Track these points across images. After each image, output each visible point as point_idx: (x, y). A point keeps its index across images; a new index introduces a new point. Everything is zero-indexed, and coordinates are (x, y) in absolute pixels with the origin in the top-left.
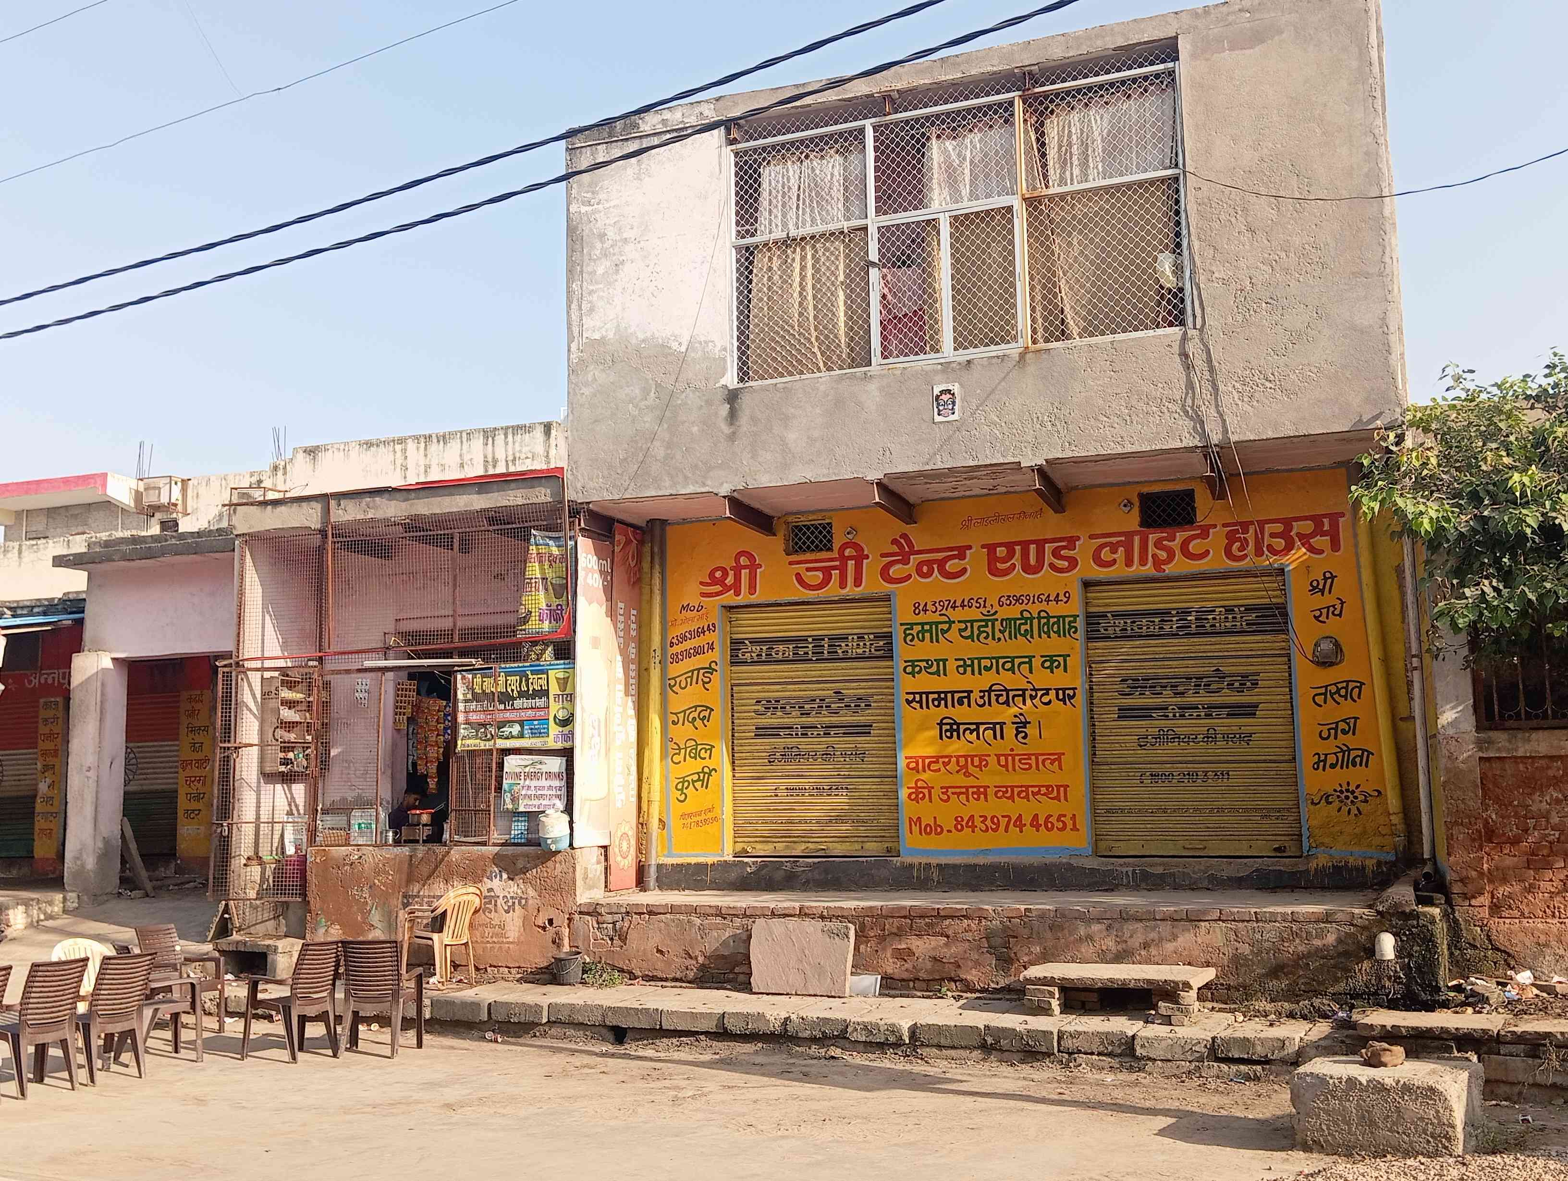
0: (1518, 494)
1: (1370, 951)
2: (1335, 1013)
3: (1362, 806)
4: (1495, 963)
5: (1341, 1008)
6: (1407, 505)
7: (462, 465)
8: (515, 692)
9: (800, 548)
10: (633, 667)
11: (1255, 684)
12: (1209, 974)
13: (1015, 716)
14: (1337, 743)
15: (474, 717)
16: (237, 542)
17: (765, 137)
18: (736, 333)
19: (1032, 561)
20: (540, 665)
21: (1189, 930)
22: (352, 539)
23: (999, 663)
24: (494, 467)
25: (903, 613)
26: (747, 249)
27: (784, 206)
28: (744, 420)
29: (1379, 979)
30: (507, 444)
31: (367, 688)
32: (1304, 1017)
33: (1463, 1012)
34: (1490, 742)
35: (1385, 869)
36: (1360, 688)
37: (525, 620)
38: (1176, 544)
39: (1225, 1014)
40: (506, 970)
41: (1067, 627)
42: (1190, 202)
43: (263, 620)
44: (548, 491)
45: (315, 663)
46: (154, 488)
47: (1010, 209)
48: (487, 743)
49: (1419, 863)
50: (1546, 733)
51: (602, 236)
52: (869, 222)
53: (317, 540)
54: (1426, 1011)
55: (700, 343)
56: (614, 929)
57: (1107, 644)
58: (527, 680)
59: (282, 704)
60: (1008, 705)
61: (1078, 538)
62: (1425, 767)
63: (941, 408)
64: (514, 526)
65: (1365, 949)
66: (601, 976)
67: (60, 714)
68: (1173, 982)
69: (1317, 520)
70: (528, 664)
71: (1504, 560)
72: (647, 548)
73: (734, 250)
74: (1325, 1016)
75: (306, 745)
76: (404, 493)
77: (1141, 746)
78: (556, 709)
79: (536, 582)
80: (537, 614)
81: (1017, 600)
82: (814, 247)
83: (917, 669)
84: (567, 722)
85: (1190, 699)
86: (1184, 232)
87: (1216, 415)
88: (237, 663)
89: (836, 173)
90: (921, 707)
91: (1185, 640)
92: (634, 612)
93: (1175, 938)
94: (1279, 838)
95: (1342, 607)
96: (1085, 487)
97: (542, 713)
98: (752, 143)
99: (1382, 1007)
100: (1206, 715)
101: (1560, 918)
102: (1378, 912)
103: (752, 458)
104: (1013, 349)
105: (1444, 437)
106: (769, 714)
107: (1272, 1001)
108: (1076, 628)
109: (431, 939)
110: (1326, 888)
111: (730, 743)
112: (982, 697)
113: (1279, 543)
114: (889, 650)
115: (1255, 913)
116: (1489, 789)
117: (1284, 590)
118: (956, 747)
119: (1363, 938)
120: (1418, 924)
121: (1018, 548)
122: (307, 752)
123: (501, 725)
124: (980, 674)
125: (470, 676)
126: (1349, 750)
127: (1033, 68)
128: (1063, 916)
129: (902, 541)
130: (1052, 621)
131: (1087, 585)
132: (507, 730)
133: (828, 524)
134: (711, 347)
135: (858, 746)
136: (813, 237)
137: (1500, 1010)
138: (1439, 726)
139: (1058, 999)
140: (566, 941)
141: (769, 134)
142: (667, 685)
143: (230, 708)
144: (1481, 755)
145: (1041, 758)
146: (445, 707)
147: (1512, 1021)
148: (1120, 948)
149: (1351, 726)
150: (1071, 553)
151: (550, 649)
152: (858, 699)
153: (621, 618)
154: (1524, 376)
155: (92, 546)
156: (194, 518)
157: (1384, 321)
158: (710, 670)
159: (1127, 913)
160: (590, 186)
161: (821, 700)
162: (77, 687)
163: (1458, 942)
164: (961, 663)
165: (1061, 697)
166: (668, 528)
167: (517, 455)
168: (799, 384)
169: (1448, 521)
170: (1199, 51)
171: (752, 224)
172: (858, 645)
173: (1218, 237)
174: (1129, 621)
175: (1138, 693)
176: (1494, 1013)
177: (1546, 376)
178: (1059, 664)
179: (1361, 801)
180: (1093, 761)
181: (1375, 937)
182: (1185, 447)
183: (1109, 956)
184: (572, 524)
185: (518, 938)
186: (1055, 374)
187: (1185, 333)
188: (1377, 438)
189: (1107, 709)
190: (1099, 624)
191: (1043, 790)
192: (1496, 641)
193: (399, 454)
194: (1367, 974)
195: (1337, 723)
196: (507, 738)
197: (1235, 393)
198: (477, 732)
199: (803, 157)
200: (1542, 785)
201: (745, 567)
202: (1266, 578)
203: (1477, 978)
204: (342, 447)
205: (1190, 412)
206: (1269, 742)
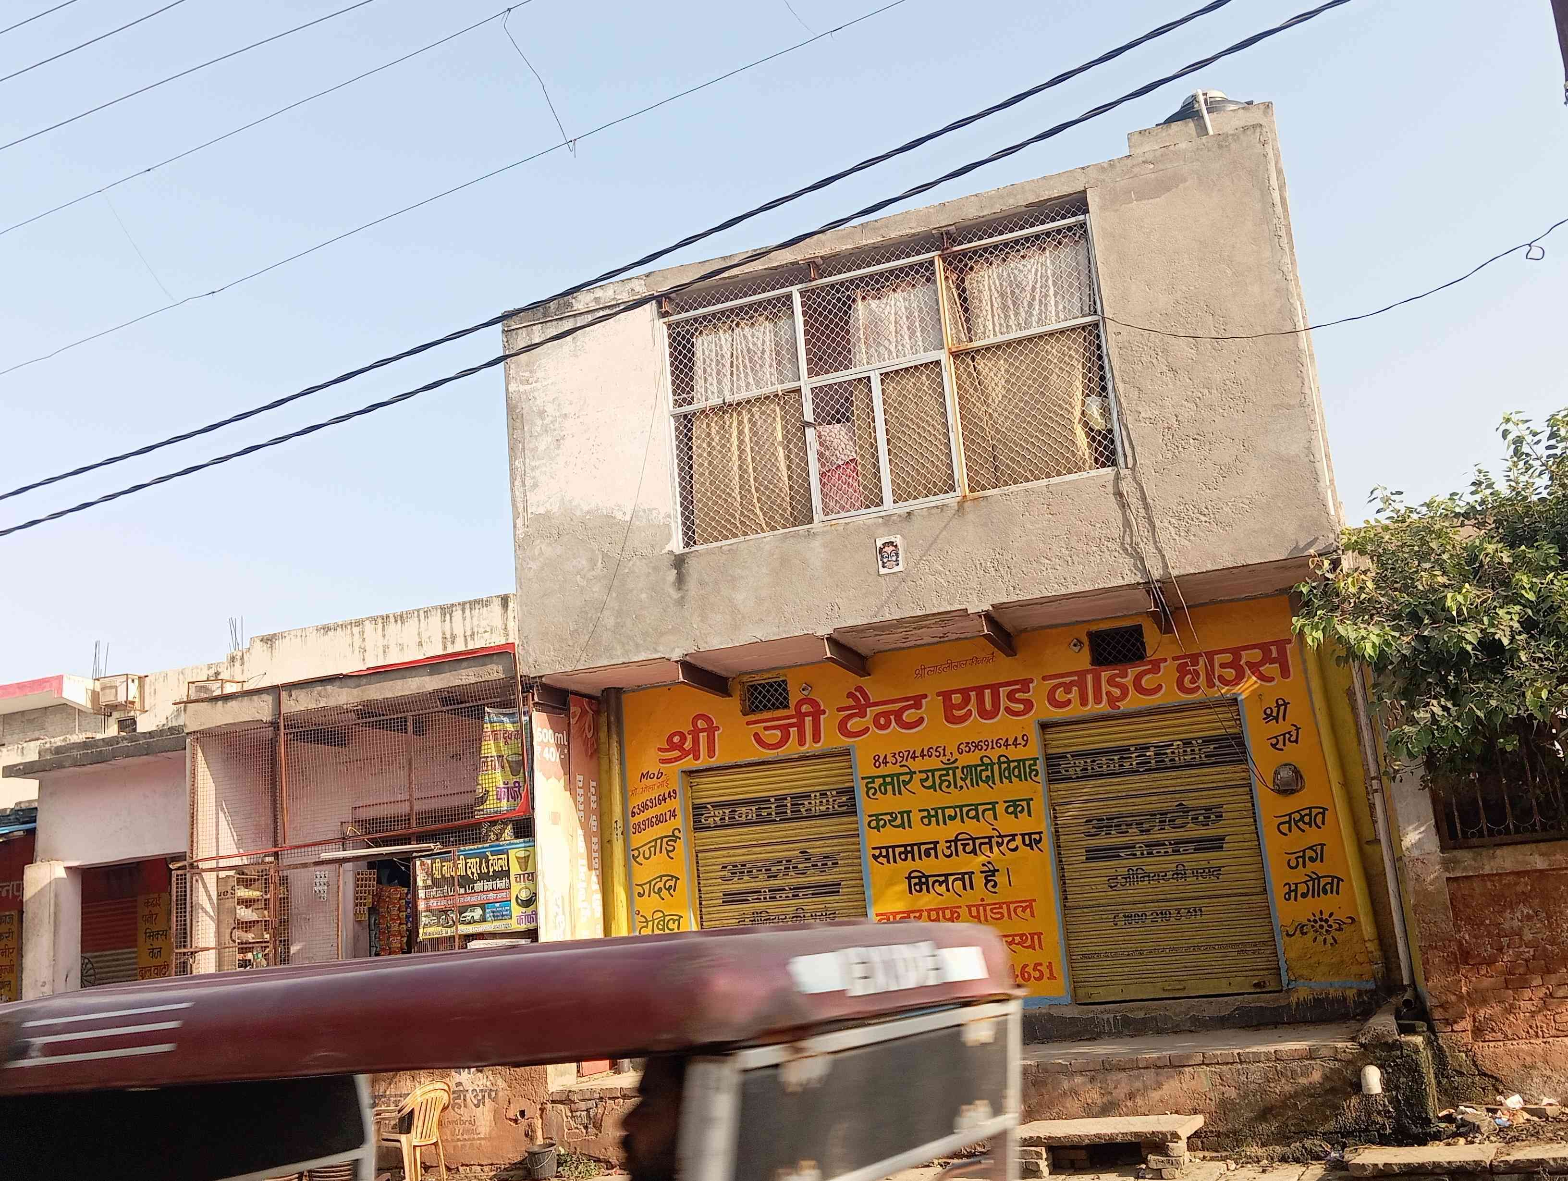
0: (1454, 613)
1: (1357, 1086)
2: (1327, 1154)
3: (1336, 934)
4: (1484, 1089)
5: (1333, 1148)
6: (1348, 631)
7: (420, 644)
8: (475, 874)
9: (757, 707)
10: (595, 840)
11: (1219, 816)
12: (1198, 1122)
13: (984, 865)
14: (1305, 871)
15: (434, 904)
16: (188, 740)
17: (696, 309)
18: (679, 499)
19: (988, 706)
20: (499, 846)
21: (1173, 1077)
22: (304, 729)
23: (962, 812)
24: (453, 643)
25: (864, 767)
26: (685, 417)
27: (718, 373)
28: (692, 584)
29: (1369, 1114)
30: (464, 619)
31: (326, 880)
32: (1297, 1160)
33: (1455, 1144)
34: (1456, 862)
35: (1366, 998)
36: (1323, 814)
37: (483, 800)
38: (1128, 680)
39: (1217, 1163)
40: (479, 1168)
41: (1028, 770)
42: (1111, 345)
43: (217, 818)
44: (501, 668)
45: (271, 859)
46: (111, 687)
47: (938, 363)
48: (449, 930)
49: (1400, 990)
50: (1510, 848)
51: (542, 413)
52: (802, 383)
53: (269, 732)
54: (1419, 1145)
55: (644, 511)
56: (588, 1116)
57: (1069, 785)
58: (487, 862)
59: (238, 904)
60: (976, 854)
61: (1032, 681)
62: (1395, 890)
63: (885, 560)
64: (467, 705)
65: (1351, 1084)
66: (577, 1168)
67: (14, 928)
68: (1162, 1133)
69: (1264, 647)
70: (488, 845)
71: (1449, 678)
72: (603, 719)
73: (672, 419)
74: (1317, 1158)
75: (264, 945)
76: (356, 679)
77: (1111, 887)
78: (519, 890)
79: (492, 761)
80: (495, 793)
81: (976, 747)
82: (750, 411)
83: (882, 823)
84: (530, 902)
85: (1156, 836)
86: (1108, 375)
87: (1155, 551)
88: (191, 864)
89: (767, 339)
90: (888, 862)
91: (1146, 776)
92: (593, 784)
93: (1159, 1086)
94: (1256, 973)
95: (1298, 733)
96: (1035, 629)
97: (504, 895)
98: (684, 315)
99: (1373, 1143)
100: (1173, 851)
101: (1543, 1037)
102: (1361, 1045)
103: (702, 621)
104: (951, 499)
105: (1378, 558)
106: (736, 879)
107: (1263, 1145)
108: (1037, 771)
109: (399, 1141)
110: (1309, 1022)
111: (698, 912)
112: (949, 848)
113: (1230, 673)
114: (852, 805)
115: (1238, 1054)
116: (1460, 910)
117: (1239, 719)
118: (927, 900)
119: (1348, 1073)
120: (1402, 1054)
121: (973, 694)
122: (266, 952)
123: (462, 910)
124: (945, 823)
125: (429, 862)
126: (1319, 878)
127: (949, 228)
128: (1046, 1071)
129: (858, 694)
130: (1012, 765)
131: (1044, 726)
132: (468, 915)
133: (783, 681)
134: (655, 515)
135: (828, 906)
136: (748, 402)
137: (1492, 1138)
138: (1404, 849)
139: (1046, 1159)
140: (539, 1133)
141: (700, 305)
142: (631, 857)
143: (185, 912)
144: (1448, 875)
145: (1012, 906)
146: (407, 894)
147: (1503, 1150)
148: (1105, 1100)
149: (1317, 853)
150: (1025, 696)
151: (509, 828)
152: (825, 857)
153: (581, 791)
154: (1451, 495)
155: (42, 753)
156: (152, 715)
157: (1309, 450)
158: (674, 838)
159: (1109, 1063)
160: (527, 365)
161: (787, 861)
162: (31, 898)
163: (1444, 1069)
164: (925, 814)
165: (1027, 842)
166: (624, 697)
167: (476, 630)
168: (745, 545)
169: (1389, 645)
170: (1108, 203)
171: (688, 393)
172: (821, 802)
173: (1141, 379)
174: (1089, 761)
175: (1103, 833)
176: (1487, 1142)
177: (1472, 493)
178: (1023, 808)
179: (1336, 930)
180: (1065, 906)
181: (1360, 1071)
182: (1127, 585)
183: (1096, 1110)
184: (525, 699)
185: (490, 1134)
186: (994, 521)
187: (1118, 473)
188: (1312, 567)
189: (1074, 851)
190: (1060, 765)
191: (1017, 939)
192: (1451, 760)
193: (357, 636)
194: (1356, 1110)
195: (1304, 851)
196: (469, 923)
197: (1171, 528)
198: (439, 919)
199: (734, 326)
200: (1511, 902)
201: (703, 730)
202: (1220, 709)
203: (1466, 1107)
204: (299, 634)
205: (1130, 549)
206: (1237, 875)
